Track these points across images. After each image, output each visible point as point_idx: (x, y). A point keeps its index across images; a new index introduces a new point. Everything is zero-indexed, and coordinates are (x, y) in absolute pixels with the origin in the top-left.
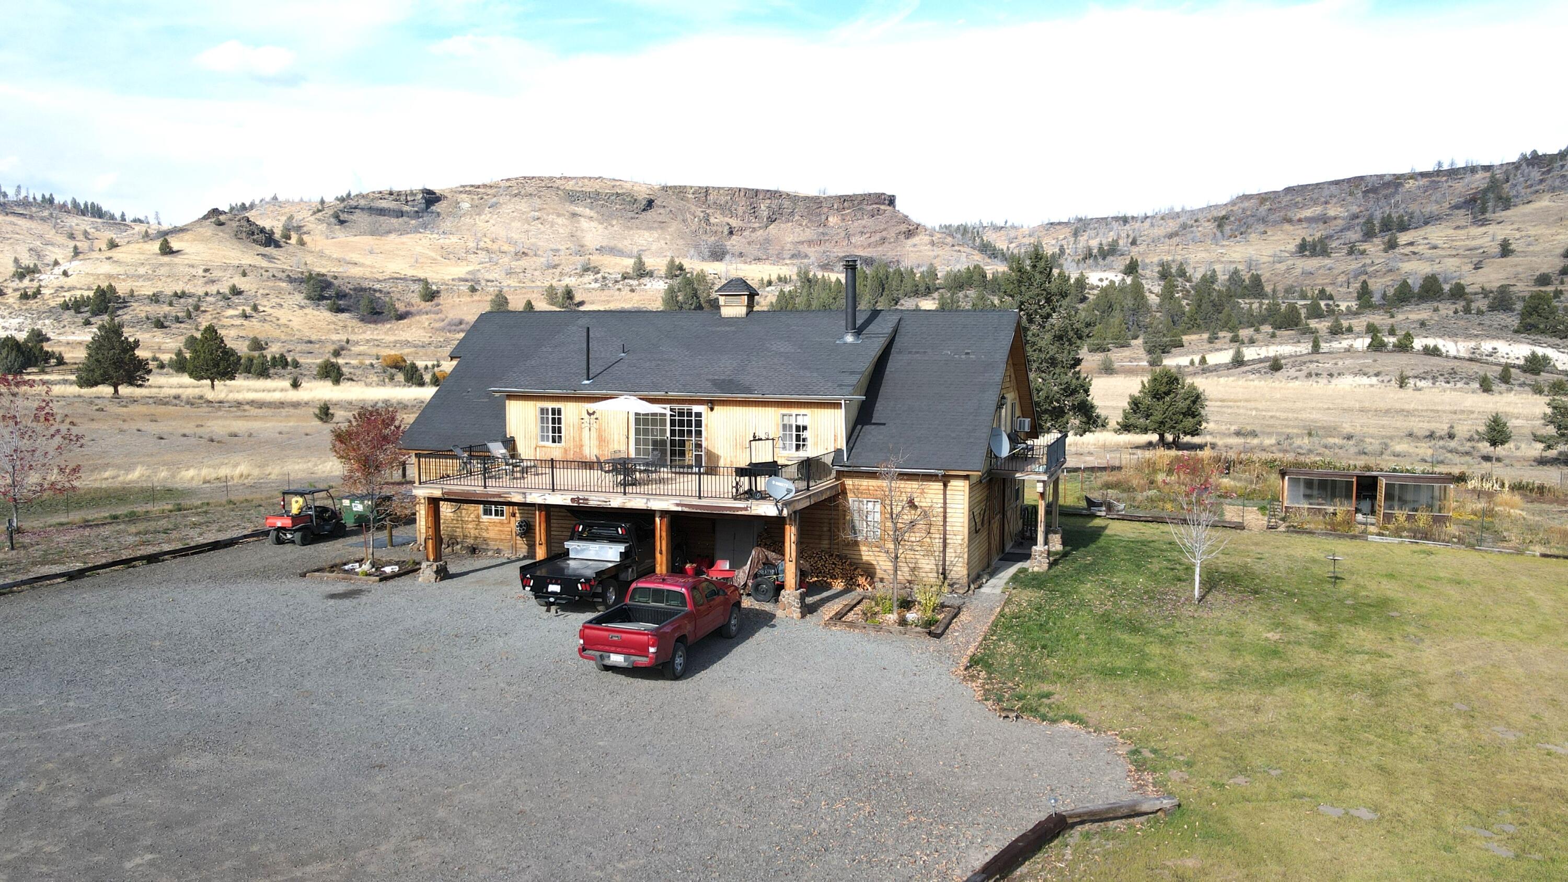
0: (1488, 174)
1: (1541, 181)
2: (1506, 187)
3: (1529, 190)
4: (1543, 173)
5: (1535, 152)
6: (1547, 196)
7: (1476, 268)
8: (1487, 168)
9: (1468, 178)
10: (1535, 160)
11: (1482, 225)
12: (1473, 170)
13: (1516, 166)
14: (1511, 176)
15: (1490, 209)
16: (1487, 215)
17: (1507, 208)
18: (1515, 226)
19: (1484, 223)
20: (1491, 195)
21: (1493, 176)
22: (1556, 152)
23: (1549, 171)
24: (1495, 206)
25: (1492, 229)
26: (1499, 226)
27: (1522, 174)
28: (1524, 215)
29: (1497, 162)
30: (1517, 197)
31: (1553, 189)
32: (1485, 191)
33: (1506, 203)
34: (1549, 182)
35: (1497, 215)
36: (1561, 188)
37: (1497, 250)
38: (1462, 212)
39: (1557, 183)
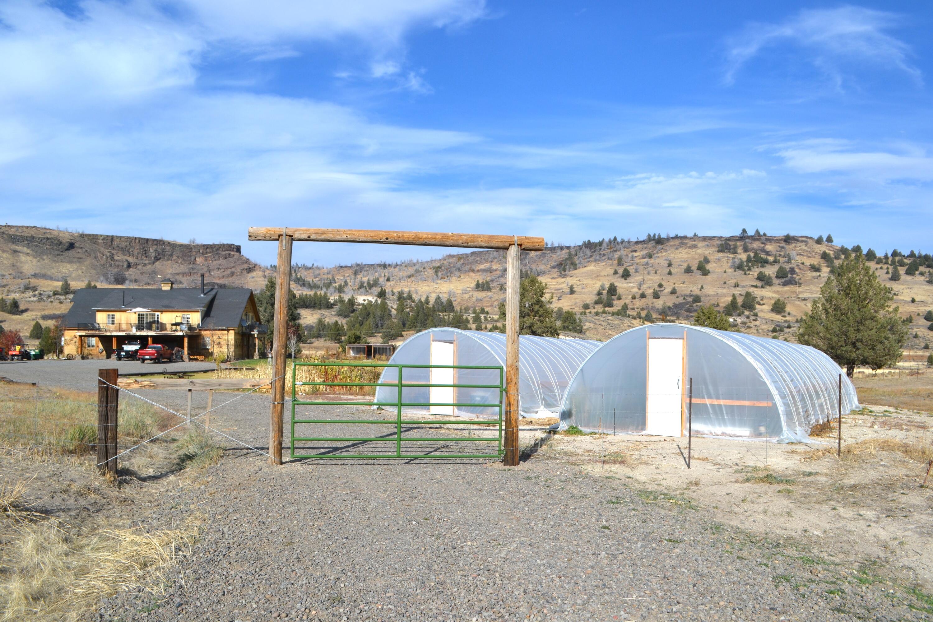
0: (568, 251)
1: (591, 256)
2: (576, 258)
3: (586, 260)
4: (592, 252)
5: (589, 241)
6: (593, 264)
7: (558, 300)
8: (568, 248)
9: (559, 252)
10: (589, 245)
11: (563, 277)
12: (562, 248)
13: (580, 247)
14: (578, 253)
15: (567, 269)
16: (567, 273)
17: (576, 269)
18: (578, 279)
19: (564, 276)
20: (569, 262)
21: (570, 252)
22: (598, 242)
23: (595, 251)
24: (570, 268)
25: (568, 279)
26: (571, 278)
27: (583, 252)
28: (583, 273)
29: (572, 245)
30: (580, 263)
31: (596, 261)
32: (566, 259)
33: (575, 266)
34: (594, 257)
35: (571, 272)
36: (599, 260)
37: (568, 290)
38: (556, 270)
39: (598, 258)
